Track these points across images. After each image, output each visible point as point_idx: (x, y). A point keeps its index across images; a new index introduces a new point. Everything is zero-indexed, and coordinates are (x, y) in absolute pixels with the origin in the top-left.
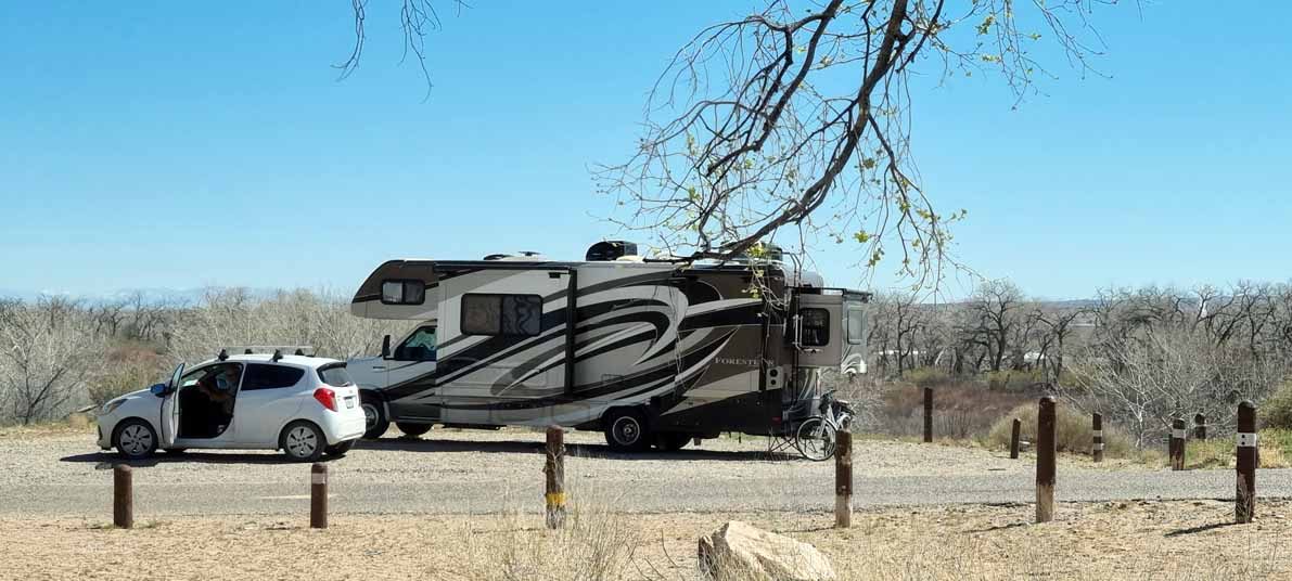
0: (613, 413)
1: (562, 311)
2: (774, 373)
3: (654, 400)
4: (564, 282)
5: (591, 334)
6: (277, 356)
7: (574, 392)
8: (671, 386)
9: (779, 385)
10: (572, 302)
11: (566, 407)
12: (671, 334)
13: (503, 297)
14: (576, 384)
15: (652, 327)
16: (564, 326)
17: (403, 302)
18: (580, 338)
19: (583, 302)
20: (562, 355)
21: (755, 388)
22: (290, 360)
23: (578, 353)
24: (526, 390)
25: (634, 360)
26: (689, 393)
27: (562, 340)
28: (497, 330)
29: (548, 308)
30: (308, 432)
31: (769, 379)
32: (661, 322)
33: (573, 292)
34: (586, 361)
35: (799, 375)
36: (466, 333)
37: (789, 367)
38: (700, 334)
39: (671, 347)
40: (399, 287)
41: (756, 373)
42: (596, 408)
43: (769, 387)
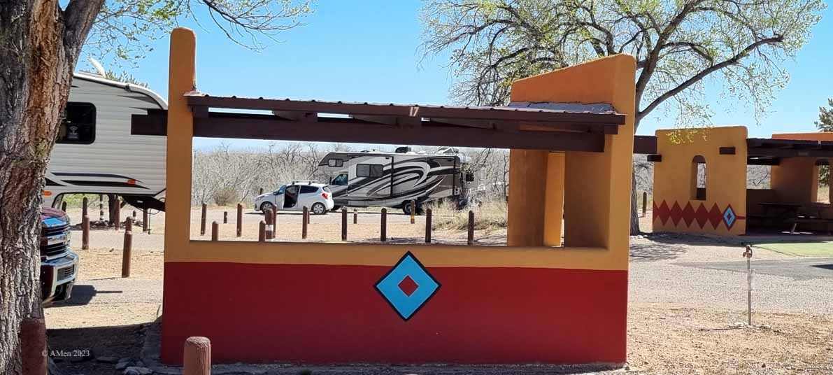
0: (405, 202)
1: (389, 170)
2: (457, 190)
3: (419, 198)
4: (390, 161)
5: (397, 178)
6: (310, 184)
7: (392, 196)
8: (425, 193)
9: (458, 194)
10: (392, 167)
11: (391, 200)
12: (424, 177)
13: (370, 165)
14: (394, 193)
15: (418, 175)
16: (390, 174)
17: (336, 166)
18: (394, 178)
19: (395, 167)
20: (390, 184)
21: (451, 194)
22: (312, 185)
23: (394, 183)
24: (379, 195)
25: (412, 185)
26: (430, 196)
27: (390, 179)
28: (368, 175)
29: (385, 169)
30: (320, 206)
31: (455, 191)
32: (421, 173)
33: (393, 164)
34: (396, 186)
35: (464, 190)
36: (358, 176)
37: (461, 188)
38: (434, 177)
39: (425, 181)
40: (335, 161)
41: (452, 190)
42: (399, 201)
43: (455, 194)
